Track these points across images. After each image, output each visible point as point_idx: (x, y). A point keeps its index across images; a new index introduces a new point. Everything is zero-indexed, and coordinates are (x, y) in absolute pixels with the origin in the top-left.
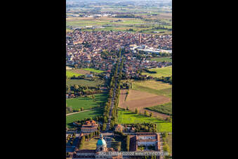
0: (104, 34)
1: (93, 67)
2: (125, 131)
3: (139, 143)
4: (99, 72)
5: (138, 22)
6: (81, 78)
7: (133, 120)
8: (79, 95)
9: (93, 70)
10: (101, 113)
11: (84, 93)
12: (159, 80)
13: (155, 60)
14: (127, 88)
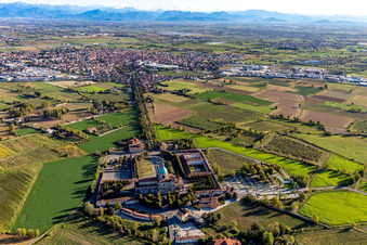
0: (111, 51)
1: (113, 81)
2: (169, 149)
3: (189, 163)
4: (121, 86)
5: (134, 41)
6: (107, 92)
7: (171, 136)
8: (112, 110)
9: (114, 84)
10: (139, 129)
11: (116, 109)
12: (173, 93)
13: (162, 74)
14: (151, 101)
